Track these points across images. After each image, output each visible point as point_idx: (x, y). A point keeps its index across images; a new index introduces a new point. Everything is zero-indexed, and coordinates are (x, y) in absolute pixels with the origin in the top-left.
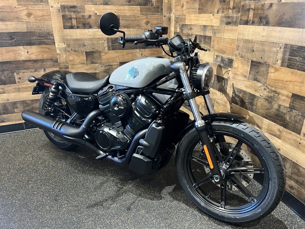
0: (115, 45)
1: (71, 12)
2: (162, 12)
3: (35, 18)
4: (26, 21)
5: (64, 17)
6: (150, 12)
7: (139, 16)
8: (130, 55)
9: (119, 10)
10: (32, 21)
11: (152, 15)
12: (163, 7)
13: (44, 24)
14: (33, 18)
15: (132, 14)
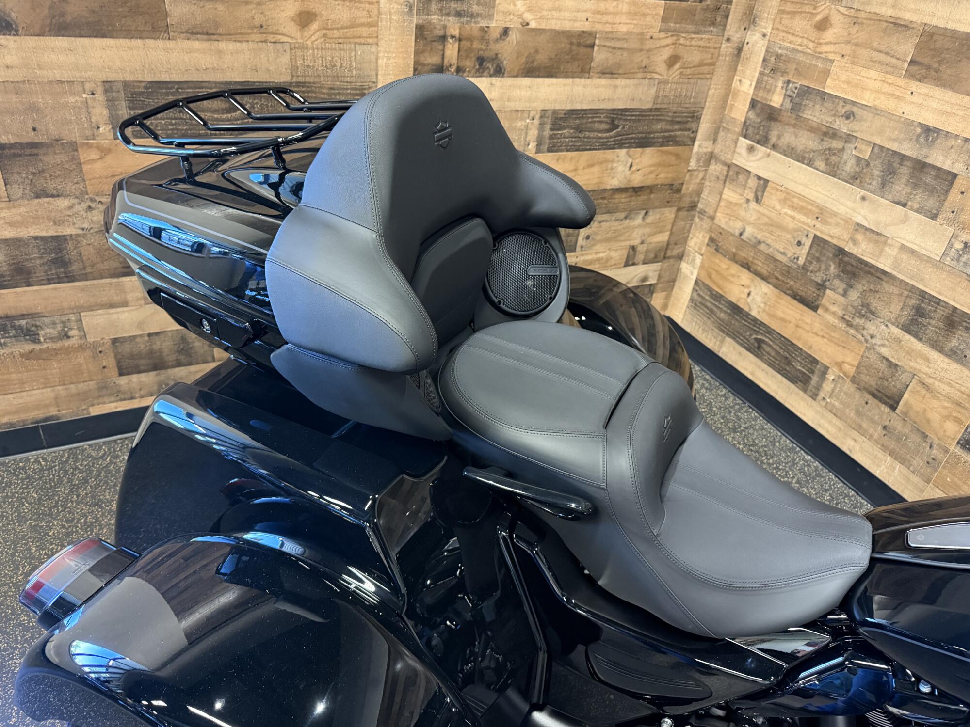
0: (561, 134)
1: (448, 14)
2: (725, 26)
3: (325, 31)
4: (290, 40)
5: (421, 31)
6: (688, 24)
7: (656, 35)
8: (596, 169)
9: (598, 13)
10: (313, 43)
11: (695, 33)
12: (733, 7)
13: (350, 57)
14: (318, 30)
15: (635, 30)
